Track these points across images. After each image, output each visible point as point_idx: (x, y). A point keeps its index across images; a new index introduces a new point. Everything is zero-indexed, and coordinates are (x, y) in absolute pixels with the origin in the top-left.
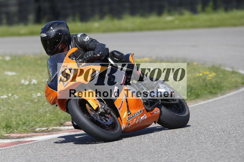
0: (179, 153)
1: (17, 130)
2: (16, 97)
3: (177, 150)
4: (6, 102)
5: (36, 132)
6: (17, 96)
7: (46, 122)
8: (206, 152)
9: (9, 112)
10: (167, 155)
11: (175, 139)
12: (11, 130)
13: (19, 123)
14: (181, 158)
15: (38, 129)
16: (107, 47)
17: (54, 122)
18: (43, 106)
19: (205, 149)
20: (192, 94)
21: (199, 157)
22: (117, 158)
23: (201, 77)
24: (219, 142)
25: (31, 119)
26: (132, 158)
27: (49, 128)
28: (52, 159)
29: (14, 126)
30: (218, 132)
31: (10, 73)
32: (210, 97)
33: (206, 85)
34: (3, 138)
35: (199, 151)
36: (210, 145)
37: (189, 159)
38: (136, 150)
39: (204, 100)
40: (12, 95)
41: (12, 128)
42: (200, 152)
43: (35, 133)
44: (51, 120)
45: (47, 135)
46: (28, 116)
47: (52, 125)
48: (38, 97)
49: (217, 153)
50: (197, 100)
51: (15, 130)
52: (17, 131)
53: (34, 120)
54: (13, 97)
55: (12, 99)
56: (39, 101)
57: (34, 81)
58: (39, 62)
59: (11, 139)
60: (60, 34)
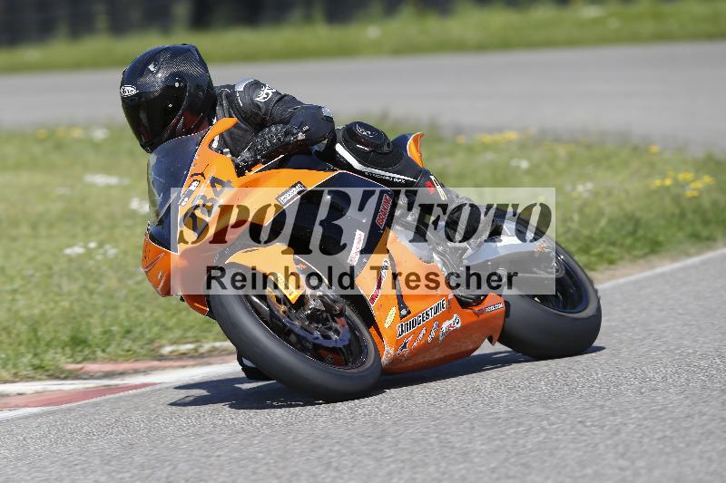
0: (580, 422)
1: (103, 351)
2: (112, 251)
3: (575, 412)
4: (80, 269)
5: (162, 358)
6: (114, 247)
7: (192, 327)
8: (663, 418)
9: (85, 296)
10: (543, 429)
11: (574, 381)
12: (87, 351)
13: (110, 331)
14: (585, 438)
15: (167, 350)
16: (327, 112)
19: (661, 410)
20: (638, 240)
21: (639, 435)
22: (394, 437)
23: (667, 189)
24: (704, 388)
25: (149, 320)
26: (437, 437)
27: (201, 346)
28: (200, 441)
29: (97, 341)
30: (704, 356)
32: (693, 250)
33: (682, 215)
34: (63, 376)
35: (640, 416)
36: (676, 398)
37: (609, 442)
38: (454, 413)
39: (674, 259)
41: (89, 346)
42: (645, 419)
43: (160, 360)
45: (194, 366)
46: (142, 310)
47: (210, 336)
49: (695, 421)
50: (653, 258)
51: (99, 354)
52: (103, 355)
53: (157, 322)
54: (101, 251)
55: (99, 257)
59: (85, 379)
60: (177, 84)
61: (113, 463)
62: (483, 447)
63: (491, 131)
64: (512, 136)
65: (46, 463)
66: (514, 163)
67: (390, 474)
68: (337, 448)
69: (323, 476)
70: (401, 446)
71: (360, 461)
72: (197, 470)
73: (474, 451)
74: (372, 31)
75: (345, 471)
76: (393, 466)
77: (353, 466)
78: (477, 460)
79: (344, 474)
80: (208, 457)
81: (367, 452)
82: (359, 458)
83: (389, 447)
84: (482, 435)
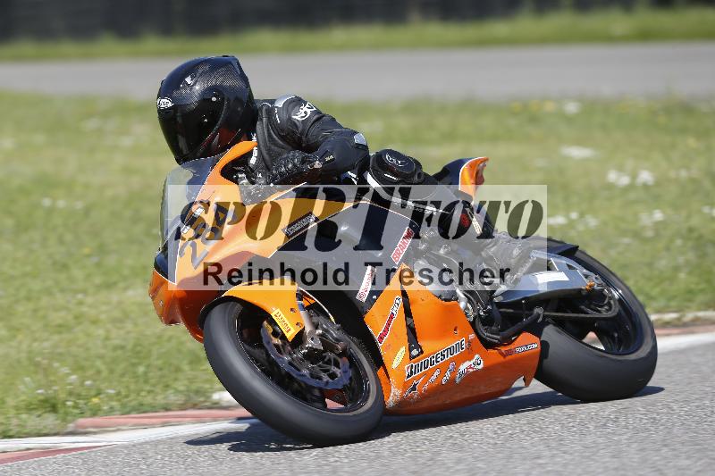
2: (593, 223)
6: (595, 218)
7: (675, 297)
17: (701, 298)
18: (668, 249)
27: (685, 316)
31: (577, 152)
40: (582, 215)
44: (690, 292)
47: (693, 307)
48: (657, 223)
54: (583, 221)
55: (581, 228)
56: (658, 235)
57: (646, 176)
58: (662, 119)
60: (214, 99)
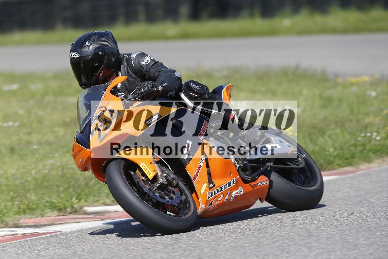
60: (100, 53)
61: (169, 247)
62: (364, 242)
63: (355, 76)
64: (366, 78)
65: (133, 247)
66: (368, 93)
67: (316, 255)
68: (287, 241)
69: (281, 256)
70: (320, 241)
71: (299, 249)
72: (214, 252)
73: (360, 244)
74: (286, 22)
75: (292, 253)
76: (317, 251)
77: (296, 251)
78: (362, 249)
79: (292, 255)
80: (219, 245)
81: (302, 244)
82: (299, 247)
83: (314, 241)
84: (363, 236)
